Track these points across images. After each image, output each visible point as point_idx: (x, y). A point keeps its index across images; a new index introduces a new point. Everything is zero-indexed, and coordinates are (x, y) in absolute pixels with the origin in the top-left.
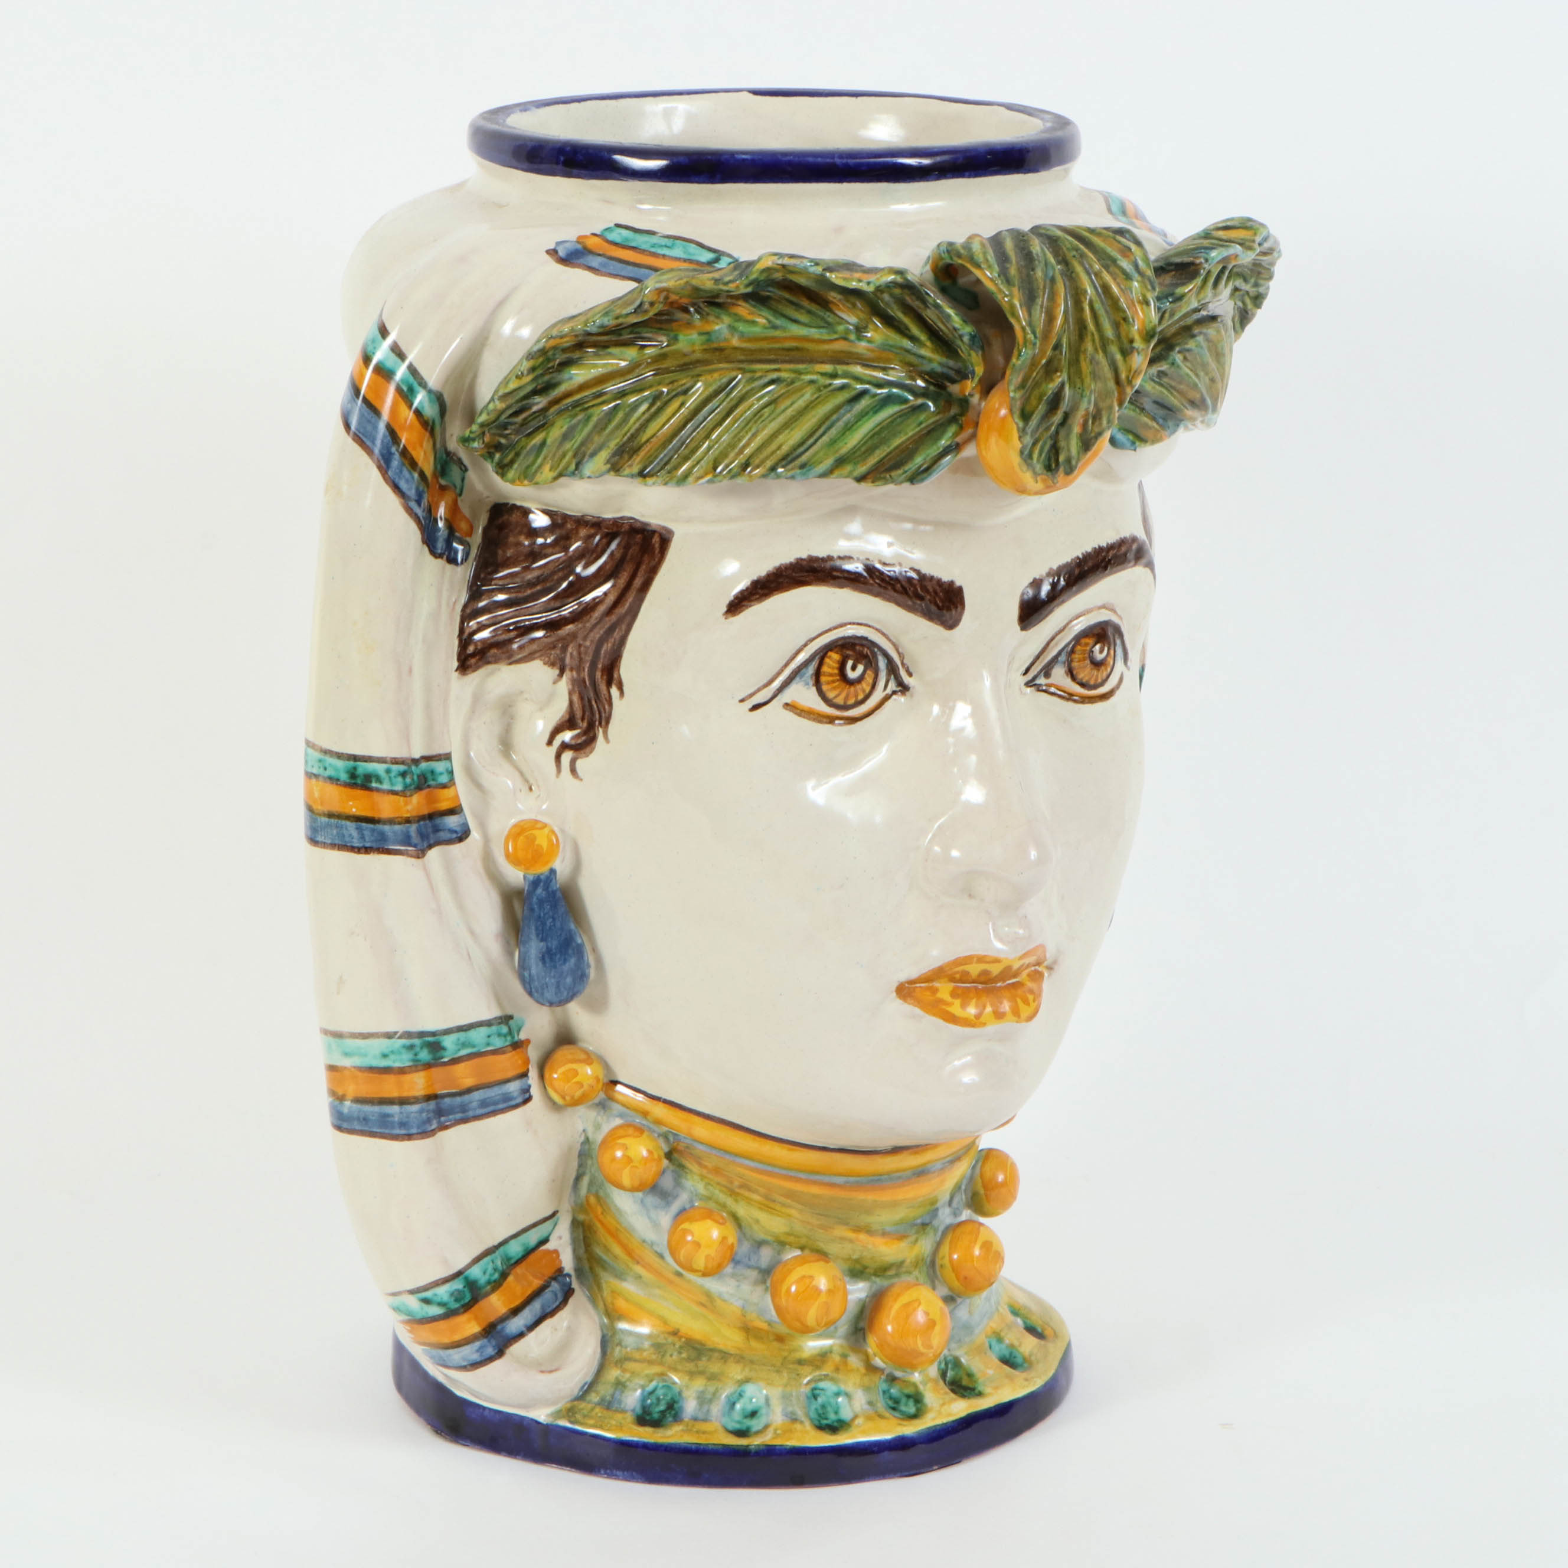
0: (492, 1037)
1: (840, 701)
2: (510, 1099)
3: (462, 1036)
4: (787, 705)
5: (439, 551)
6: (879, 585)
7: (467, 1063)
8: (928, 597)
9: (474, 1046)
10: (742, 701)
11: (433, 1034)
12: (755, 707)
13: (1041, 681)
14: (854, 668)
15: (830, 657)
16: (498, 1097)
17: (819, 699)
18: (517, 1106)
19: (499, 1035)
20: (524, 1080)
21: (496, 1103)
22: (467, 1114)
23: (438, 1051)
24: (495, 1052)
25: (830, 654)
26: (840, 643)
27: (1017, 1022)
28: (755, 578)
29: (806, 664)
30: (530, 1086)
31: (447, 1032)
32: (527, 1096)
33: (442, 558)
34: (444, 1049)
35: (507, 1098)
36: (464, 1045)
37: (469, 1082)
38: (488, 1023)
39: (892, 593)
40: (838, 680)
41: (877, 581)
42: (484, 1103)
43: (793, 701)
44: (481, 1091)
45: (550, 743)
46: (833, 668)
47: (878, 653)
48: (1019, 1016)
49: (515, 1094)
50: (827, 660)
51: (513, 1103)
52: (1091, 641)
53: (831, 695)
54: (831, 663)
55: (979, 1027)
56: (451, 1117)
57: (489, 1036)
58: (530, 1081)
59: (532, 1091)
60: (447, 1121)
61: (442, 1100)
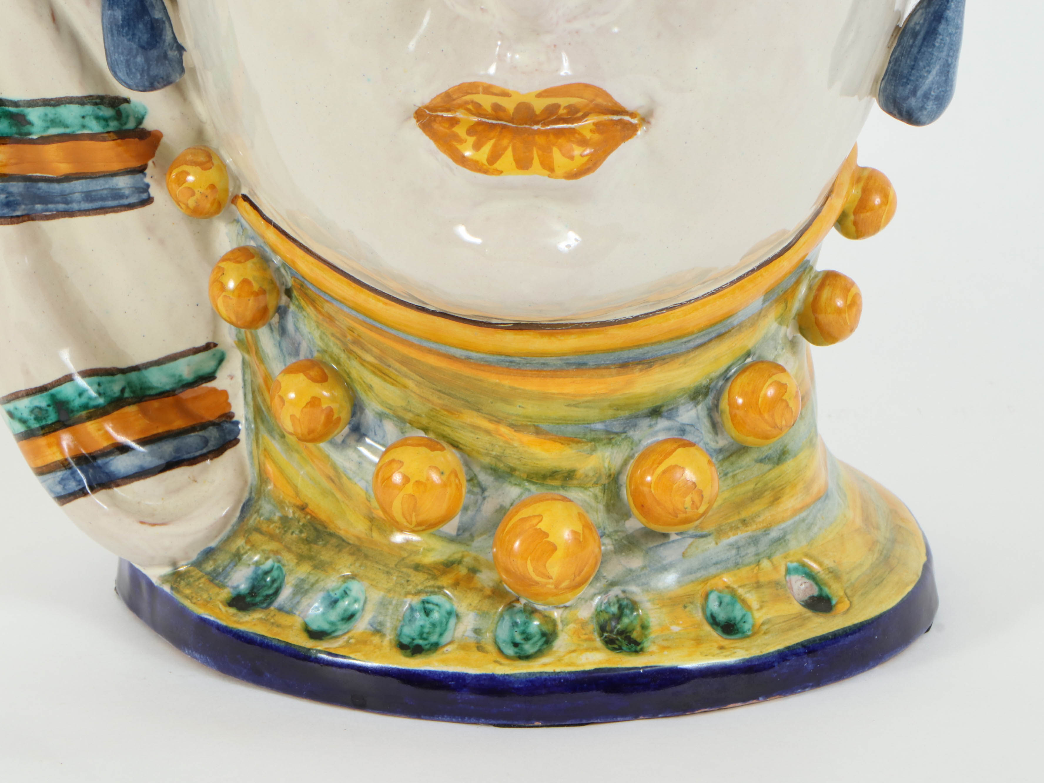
0: (87, 119)
2: (122, 197)
3: (49, 110)
7: (59, 144)
9: (66, 126)
11: (16, 104)
16: (105, 192)
18: (130, 207)
19: (98, 118)
20: (139, 176)
21: (103, 199)
22: (70, 205)
23: (24, 126)
24: (93, 137)
27: (549, 176)
30: (148, 186)
31: (33, 104)
32: (144, 196)
34: (30, 123)
35: (116, 194)
36: (54, 122)
37: (64, 168)
38: (81, 101)
42: (89, 196)
44: (83, 181)
48: (552, 170)
49: (127, 192)
51: (126, 202)
55: (493, 174)
56: (51, 206)
57: (83, 117)
58: (147, 180)
59: (153, 191)
60: (47, 211)
61: (34, 184)
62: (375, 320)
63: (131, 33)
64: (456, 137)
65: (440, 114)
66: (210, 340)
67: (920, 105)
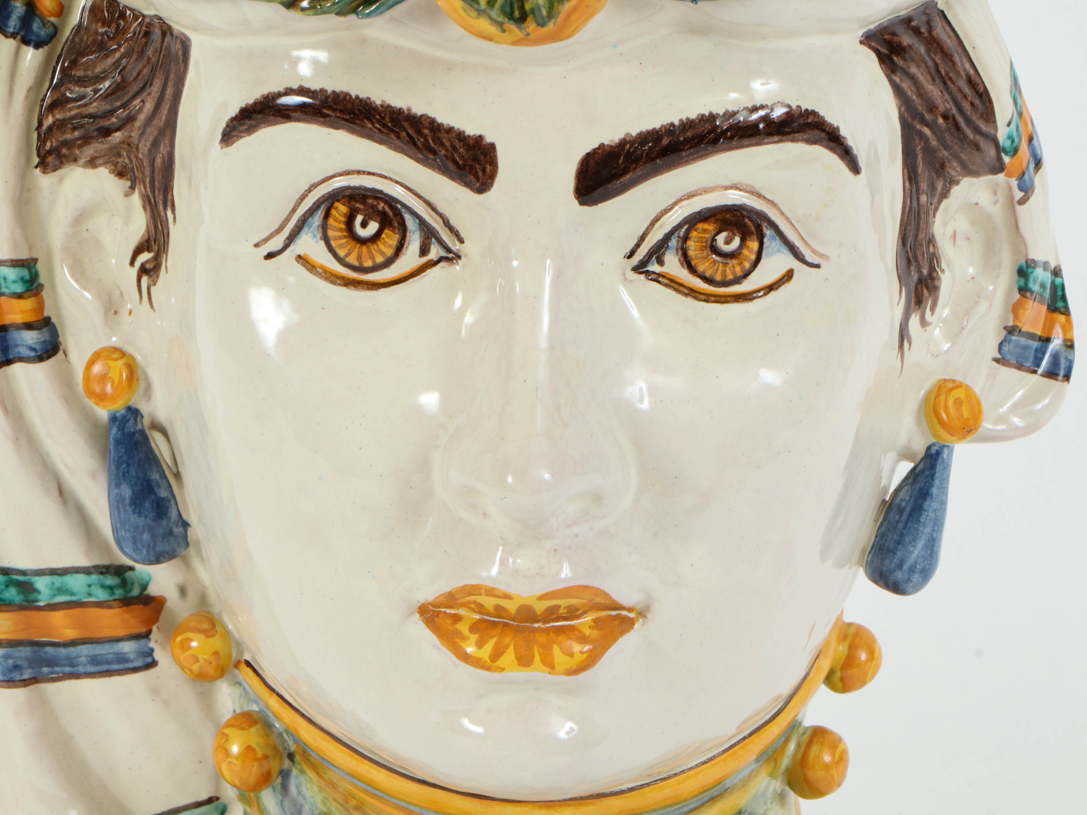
0: (93, 588)
1: (352, 259)
2: (127, 661)
3: (57, 580)
4: (300, 258)
5: (11, 30)
6: (379, 130)
7: (66, 611)
8: (443, 152)
9: (73, 594)
10: (257, 245)
11: (23, 573)
12: (270, 256)
13: (654, 267)
14: (364, 225)
15: (336, 209)
16: (110, 656)
17: (330, 256)
18: (135, 670)
19: (103, 586)
20: (143, 641)
21: (108, 662)
22: (76, 669)
23: (31, 593)
24: (99, 605)
25: (337, 204)
26: (347, 193)
27: (550, 673)
28: (244, 106)
29: (311, 212)
30: (152, 650)
31: (40, 573)
32: (149, 660)
33: (14, 38)
34: (37, 591)
35: (122, 658)
36: (61, 590)
37: (70, 634)
38: (87, 571)
39: (397, 142)
40: (345, 237)
41: (377, 125)
42: (94, 660)
43: (305, 254)
44: (89, 646)
45: (132, 263)
46: (340, 222)
47: (403, 210)
48: (552, 667)
49: (132, 656)
50: (333, 212)
51: (130, 665)
52: (710, 227)
53: (342, 253)
54: (337, 215)
55: (495, 671)
56: (57, 669)
57: (89, 586)
58: (152, 644)
59: (158, 655)
60: (53, 673)
61: (41, 649)
62: (376, 789)
63: (137, 511)
64: (458, 633)
65: (443, 610)
66: (212, 794)
67: (906, 578)
